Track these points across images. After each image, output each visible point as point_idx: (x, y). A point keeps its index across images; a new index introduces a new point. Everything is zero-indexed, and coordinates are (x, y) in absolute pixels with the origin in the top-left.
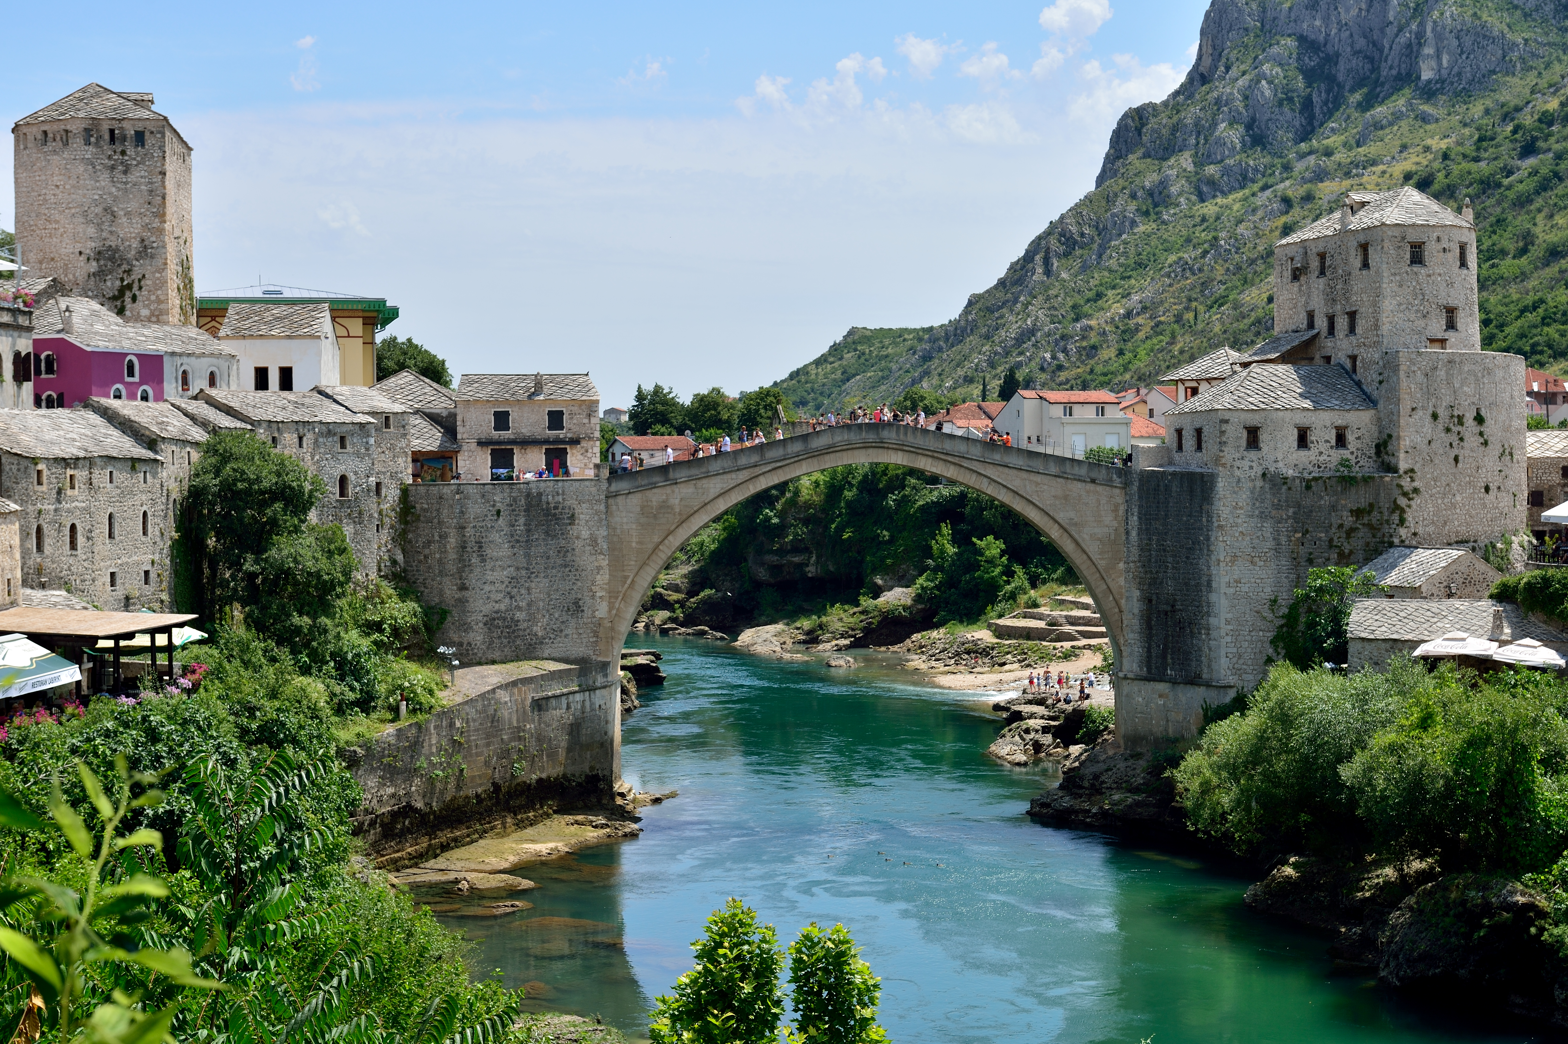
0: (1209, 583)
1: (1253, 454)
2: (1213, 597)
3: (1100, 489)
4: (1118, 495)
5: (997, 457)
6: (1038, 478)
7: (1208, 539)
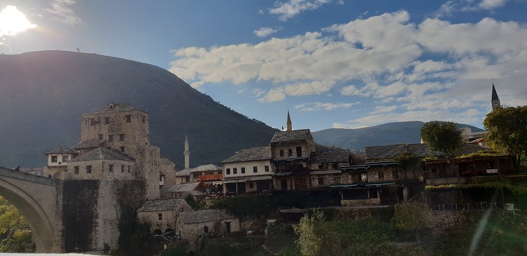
0: (97, 216)
1: (111, 174)
2: (98, 220)
3: (48, 186)
4: (54, 189)
5: (13, 175)
6: (28, 183)
7: (96, 201)
